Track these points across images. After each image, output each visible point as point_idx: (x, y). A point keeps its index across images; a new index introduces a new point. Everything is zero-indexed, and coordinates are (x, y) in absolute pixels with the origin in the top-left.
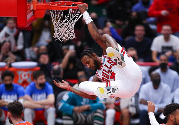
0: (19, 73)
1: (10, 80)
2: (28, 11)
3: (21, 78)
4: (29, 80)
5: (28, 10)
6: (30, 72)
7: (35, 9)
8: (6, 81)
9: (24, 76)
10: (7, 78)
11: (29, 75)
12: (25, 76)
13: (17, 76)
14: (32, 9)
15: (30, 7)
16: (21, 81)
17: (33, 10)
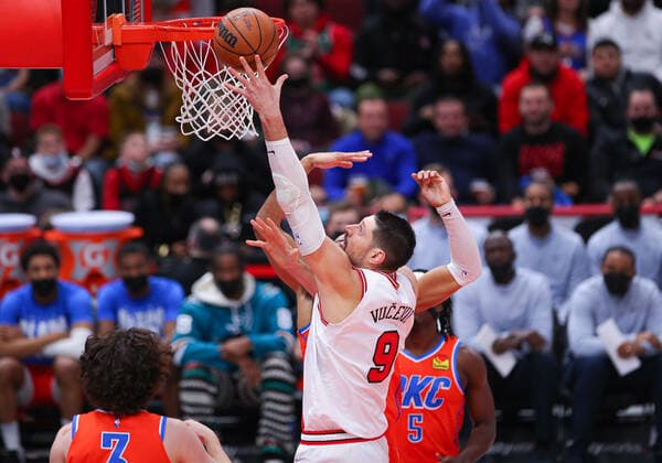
0: (76, 247)
1: (48, 268)
2: (95, 50)
3: (83, 263)
4: (107, 269)
5: (96, 45)
6: (111, 245)
7: (120, 44)
8: (37, 269)
9: (91, 257)
10: (40, 261)
11: (106, 253)
12: (94, 256)
13: (70, 257)
14: (108, 41)
15: (102, 38)
16: (80, 273)
17: (112, 46)
